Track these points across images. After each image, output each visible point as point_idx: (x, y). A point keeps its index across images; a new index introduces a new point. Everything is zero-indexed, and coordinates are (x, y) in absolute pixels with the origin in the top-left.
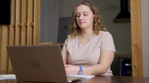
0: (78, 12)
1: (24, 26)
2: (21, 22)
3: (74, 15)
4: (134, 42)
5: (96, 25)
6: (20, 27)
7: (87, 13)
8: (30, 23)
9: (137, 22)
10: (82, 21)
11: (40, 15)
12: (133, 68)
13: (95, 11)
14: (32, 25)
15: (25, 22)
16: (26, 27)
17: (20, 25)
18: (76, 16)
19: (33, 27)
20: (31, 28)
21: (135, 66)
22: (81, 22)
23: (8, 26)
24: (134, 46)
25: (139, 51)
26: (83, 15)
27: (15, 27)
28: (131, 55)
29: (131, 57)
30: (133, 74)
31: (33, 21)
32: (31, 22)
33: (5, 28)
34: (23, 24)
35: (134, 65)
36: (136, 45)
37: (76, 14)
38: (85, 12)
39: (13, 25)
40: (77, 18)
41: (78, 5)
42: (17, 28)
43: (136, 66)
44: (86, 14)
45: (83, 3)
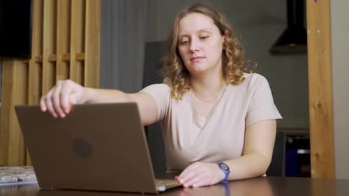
0: (183, 33)
1: (64, 61)
2: (55, 52)
3: (172, 40)
4: (314, 97)
5: (230, 63)
6: (54, 63)
7: (207, 32)
8: (77, 55)
9: (323, 52)
10: (197, 54)
11: (99, 35)
12: (313, 159)
13: (225, 28)
14: (81, 58)
15: (64, 51)
16: (68, 63)
17: (54, 59)
18: (180, 43)
19: (83, 63)
20: (79, 65)
21: (317, 155)
22: (194, 56)
23: (26, 61)
24: (314, 107)
25: (327, 120)
26: (198, 39)
27: (40, 64)
28: (308, 129)
29: (309, 135)
30: (313, 172)
31: (83, 50)
32: (79, 51)
33: (17, 67)
34: (59, 58)
35: (315, 152)
36: (319, 105)
37: (178, 37)
38: (201, 31)
39: (37, 60)
40: (183, 49)
41: (182, 16)
42: (47, 67)
43: (320, 153)
44: (204, 35)
45: (194, 9)
